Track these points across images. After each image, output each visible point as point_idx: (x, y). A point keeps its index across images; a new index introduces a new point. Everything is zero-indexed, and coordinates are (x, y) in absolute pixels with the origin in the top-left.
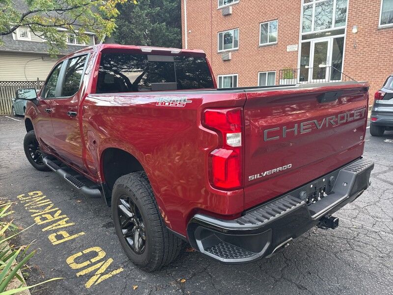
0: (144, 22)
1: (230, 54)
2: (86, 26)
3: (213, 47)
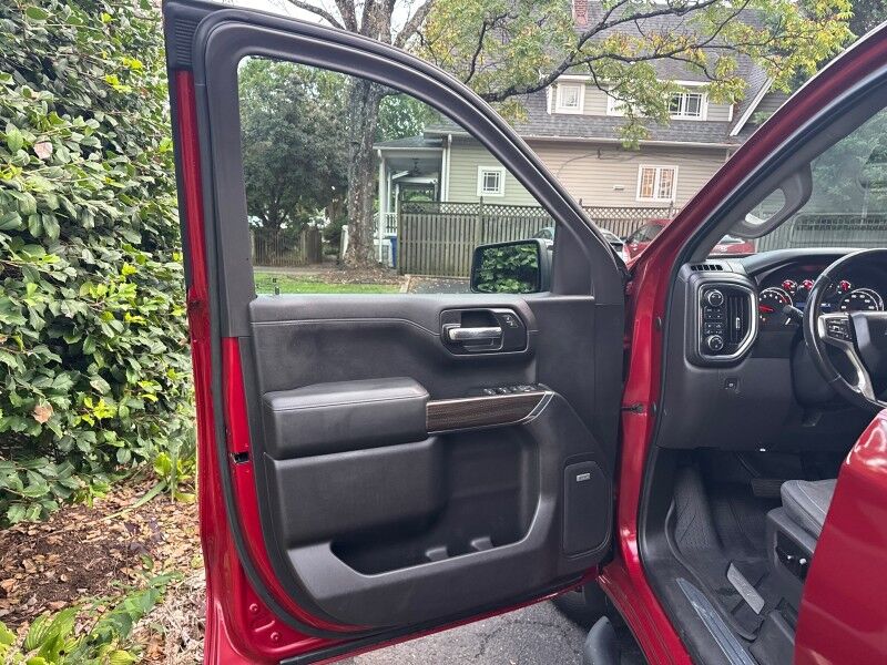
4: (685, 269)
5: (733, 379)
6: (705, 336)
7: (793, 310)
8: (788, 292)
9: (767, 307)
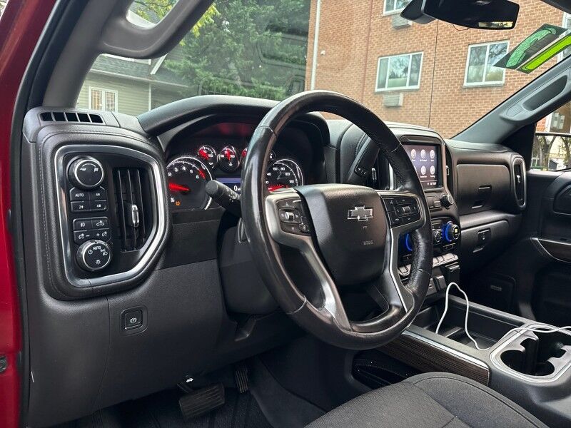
0: (246, 26)
1: (401, 95)
2: (153, 7)
3: (367, 82)
4: (32, 119)
5: (137, 311)
6: (76, 245)
7: (220, 190)
8: (206, 162)
9: (181, 185)
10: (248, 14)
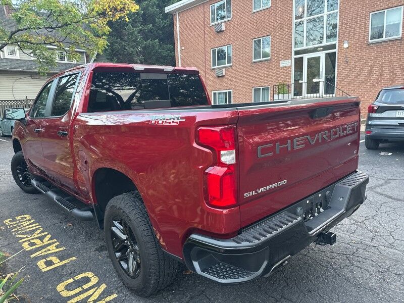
0: (136, 39)
1: (224, 70)
2: (76, 44)
3: (207, 63)
10: (136, 32)
